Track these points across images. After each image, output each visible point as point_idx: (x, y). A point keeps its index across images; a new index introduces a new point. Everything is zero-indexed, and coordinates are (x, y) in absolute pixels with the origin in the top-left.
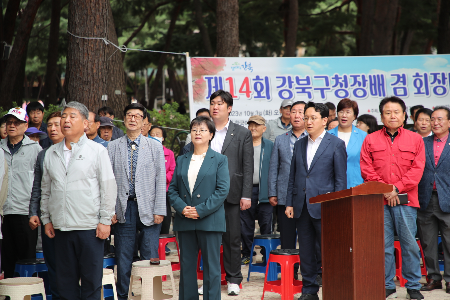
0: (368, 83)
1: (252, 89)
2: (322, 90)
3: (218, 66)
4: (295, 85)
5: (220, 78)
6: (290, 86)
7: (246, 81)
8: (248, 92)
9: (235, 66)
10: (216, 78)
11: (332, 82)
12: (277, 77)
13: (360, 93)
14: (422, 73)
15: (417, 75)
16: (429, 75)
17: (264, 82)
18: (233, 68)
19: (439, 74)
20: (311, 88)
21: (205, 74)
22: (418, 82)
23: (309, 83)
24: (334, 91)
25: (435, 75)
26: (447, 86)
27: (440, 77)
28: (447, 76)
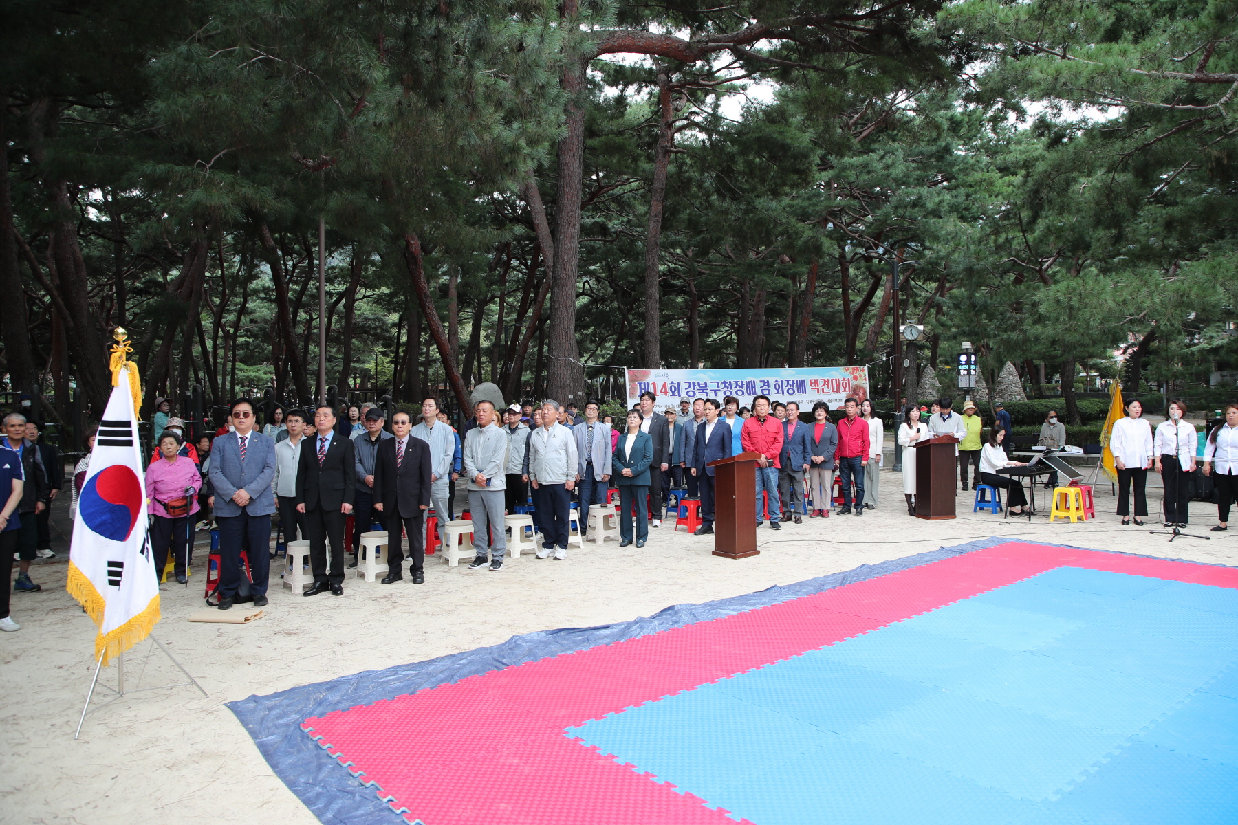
0: (745, 387)
1: (669, 390)
2: (715, 391)
3: (646, 375)
4: (697, 387)
6: (694, 389)
7: (665, 385)
8: (666, 393)
9: (657, 375)
10: (645, 384)
11: (722, 386)
12: (685, 383)
13: (740, 393)
14: (779, 380)
15: (777, 381)
16: (784, 381)
17: (676, 386)
18: (656, 377)
19: (791, 380)
20: (707, 390)
21: (637, 381)
22: (777, 385)
23: (706, 386)
25: (788, 381)
26: (795, 389)
27: (791, 383)
28: (795, 382)
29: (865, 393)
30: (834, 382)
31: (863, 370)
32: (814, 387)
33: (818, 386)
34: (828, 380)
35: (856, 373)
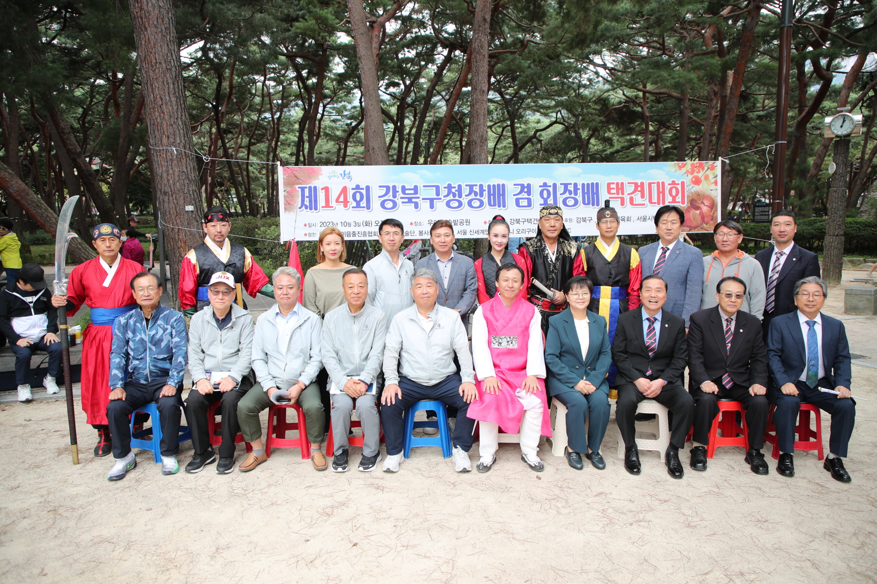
0: (486, 193)
1: (350, 199)
2: (432, 200)
3: (313, 175)
4: (400, 194)
5: (315, 188)
6: (394, 196)
7: (344, 190)
8: (346, 203)
9: (332, 174)
10: (310, 188)
11: (444, 192)
12: (380, 187)
13: (476, 203)
14: (550, 183)
15: (545, 185)
16: (558, 185)
17: (364, 192)
18: (330, 178)
19: (571, 184)
20: (419, 198)
21: (298, 184)
22: (545, 192)
23: (416, 192)
24: (445, 201)
25: (566, 186)
26: (579, 197)
27: (571, 188)
28: (580, 187)
30: (654, 188)
31: (712, 168)
32: (616, 196)
33: (623, 194)
34: (642, 184)
35: (699, 172)
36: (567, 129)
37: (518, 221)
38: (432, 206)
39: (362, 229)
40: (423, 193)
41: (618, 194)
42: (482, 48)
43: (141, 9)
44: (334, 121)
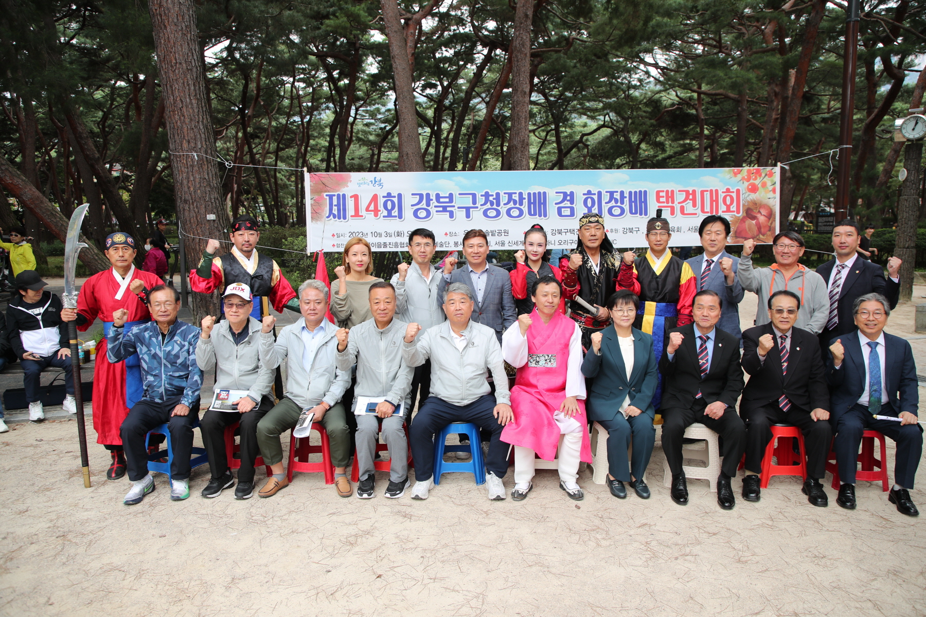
0: (525, 202)
1: (381, 207)
2: (468, 209)
3: (343, 182)
4: (434, 203)
5: (344, 196)
6: (428, 205)
7: (375, 198)
8: (376, 212)
9: (362, 181)
11: (481, 200)
12: (413, 194)
13: (516, 214)
14: (595, 191)
15: (589, 192)
16: (603, 193)
17: (396, 200)
18: (359, 185)
19: (617, 192)
20: (454, 206)
21: (325, 192)
22: (589, 201)
23: (451, 201)
24: (482, 210)
25: (612, 194)
26: (626, 206)
27: (617, 196)
28: (627, 195)
29: (770, 215)
30: (707, 196)
31: (771, 175)
32: (665, 204)
33: (673, 202)
34: (694, 191)
35: (756, 179)
36: (616, 133)
37: (560, 232)
38: (468, 216)
39: (393, 240)
40: (459, 201)
41: (668, 202)
42: (523, 46)
43: (160, 6)
44: (367, 125)
